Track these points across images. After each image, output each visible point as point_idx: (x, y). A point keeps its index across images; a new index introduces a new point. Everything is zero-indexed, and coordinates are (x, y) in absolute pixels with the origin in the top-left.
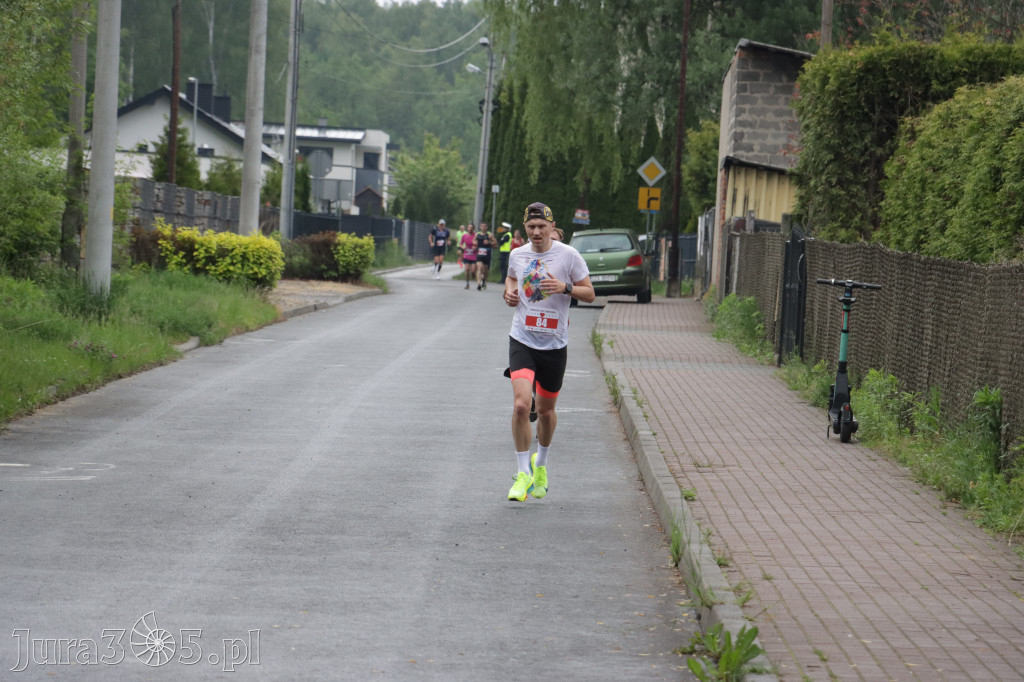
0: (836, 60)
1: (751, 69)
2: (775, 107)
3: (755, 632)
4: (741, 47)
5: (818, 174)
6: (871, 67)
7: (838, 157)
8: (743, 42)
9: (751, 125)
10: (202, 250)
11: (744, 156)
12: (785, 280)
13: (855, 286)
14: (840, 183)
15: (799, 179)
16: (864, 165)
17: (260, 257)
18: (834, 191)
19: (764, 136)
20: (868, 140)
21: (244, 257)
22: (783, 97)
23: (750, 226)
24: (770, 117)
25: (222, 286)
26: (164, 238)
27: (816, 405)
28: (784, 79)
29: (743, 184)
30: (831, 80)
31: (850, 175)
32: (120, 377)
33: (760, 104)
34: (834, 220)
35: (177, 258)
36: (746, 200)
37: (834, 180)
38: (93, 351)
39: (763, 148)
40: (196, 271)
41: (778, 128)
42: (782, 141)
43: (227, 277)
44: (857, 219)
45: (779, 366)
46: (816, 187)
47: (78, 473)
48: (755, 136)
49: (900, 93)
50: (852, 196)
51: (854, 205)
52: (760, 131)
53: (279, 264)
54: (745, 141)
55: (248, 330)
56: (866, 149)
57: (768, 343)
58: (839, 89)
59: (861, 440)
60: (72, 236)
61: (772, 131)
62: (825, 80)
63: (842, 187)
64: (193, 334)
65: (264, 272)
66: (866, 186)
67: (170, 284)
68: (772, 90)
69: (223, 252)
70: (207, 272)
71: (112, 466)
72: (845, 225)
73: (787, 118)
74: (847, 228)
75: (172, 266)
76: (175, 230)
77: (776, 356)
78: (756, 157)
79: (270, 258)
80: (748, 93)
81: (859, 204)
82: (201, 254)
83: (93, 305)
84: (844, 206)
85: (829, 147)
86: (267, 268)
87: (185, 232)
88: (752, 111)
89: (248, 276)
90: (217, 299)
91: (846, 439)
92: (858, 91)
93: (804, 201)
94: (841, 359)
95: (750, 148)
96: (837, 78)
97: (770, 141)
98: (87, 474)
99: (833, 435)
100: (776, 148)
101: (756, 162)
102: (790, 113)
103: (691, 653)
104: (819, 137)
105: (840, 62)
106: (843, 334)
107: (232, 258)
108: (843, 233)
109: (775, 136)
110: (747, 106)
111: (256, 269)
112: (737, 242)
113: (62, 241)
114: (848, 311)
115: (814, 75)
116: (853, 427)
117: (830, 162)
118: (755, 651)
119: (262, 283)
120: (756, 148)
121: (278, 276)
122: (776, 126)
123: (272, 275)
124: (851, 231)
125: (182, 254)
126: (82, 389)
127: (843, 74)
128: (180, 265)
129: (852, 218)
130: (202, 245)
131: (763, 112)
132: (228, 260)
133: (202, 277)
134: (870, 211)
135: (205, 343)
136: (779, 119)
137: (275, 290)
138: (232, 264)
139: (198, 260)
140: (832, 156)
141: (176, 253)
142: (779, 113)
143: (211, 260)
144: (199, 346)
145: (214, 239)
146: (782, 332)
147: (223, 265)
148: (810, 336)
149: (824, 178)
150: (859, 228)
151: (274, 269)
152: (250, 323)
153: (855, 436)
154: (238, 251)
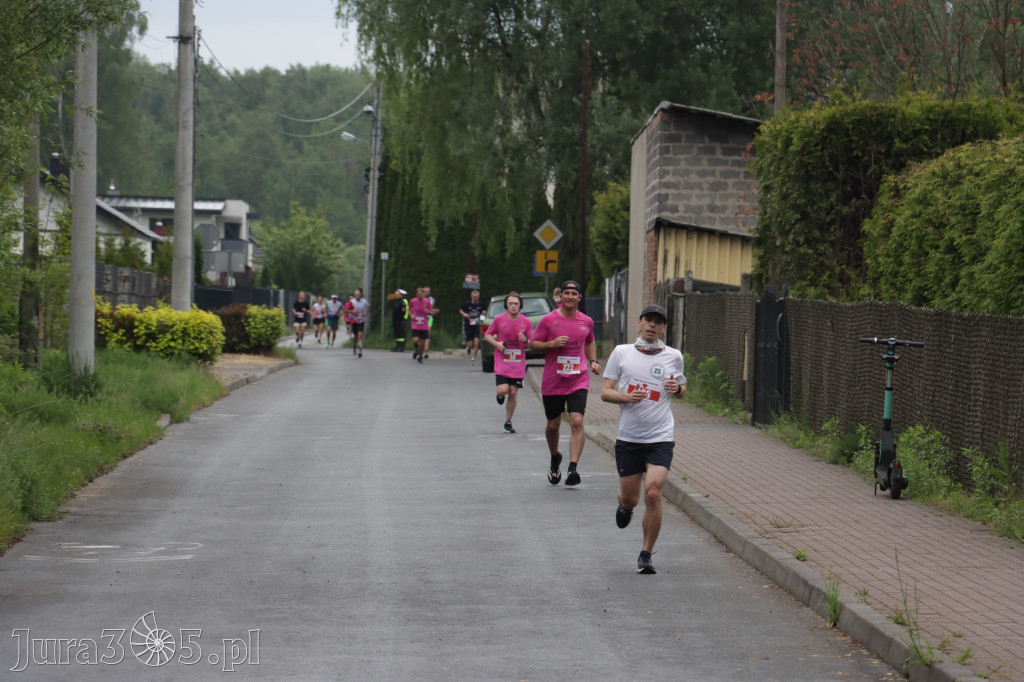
0: (797, 120)
1: (673, 131)
2: (698, 168)
4: (662, 110)
5: (784, 234)
6: (833, 126)
7: (805, 216)
8: (665, 104)
9: (675, 186)
10: (142, 327)
11: (667, 215)
12: (757, 338)
13: (897, 344)
14: (808, 242)
15: (759, 242)
16: (830, 224)
17: (201, 332)
18: (802, 250)
19: (689, 197)
20: (833, 198)
21: (185, 332)
22: (705, 159)
23: (688, 287)
24: (694, 178)
25: (166, 362)
26: (105, 317)
27: (835, 462)
28: (707, 140)
29: (672, 245)
30: (795, 141)
31: (817, 234)
32: (125, 457)
33: (683, 165)
34: (803, 278)
35: (116, 336)
36: (677, 260)
37: (801, 239)
38: (100, 431)
39: (688, 209)
40: (137, 349)
41: (702, 189)
42: (706, 201)
43: (168, 353)
44: (825, 277)
45: (753, 425)
46: (783, 246)
47: (174, 552)
48: (679, 197)
49: (863, 152)
50: (820, 255)
51: (822, 264)
52: (685, 192)
53: (220, 339)
54: (670, 202)
55: (204, 406)
56: (832, 207)
57: (739, 402)
58: (803, 149)
59: (911, 497)
60: (31, 317)
61: (696, 191)
62: (788, 142)
63: (810, 247)
64: (164, 412)
65: (205, 347)
66: (832, 244)
68: (695, 151)
69: (163, 328)
70: (148, 349)
71: (200, 545)
72: (813, 283)
73: (710, 179)
74: (816, 286)
75: (112, 344)
76: (114, 309)
77: (750, 415)
78: (682, 218)
79: (211, 333)
80: (671, 155)
81: (827, 262)
82: (141, 330)
84: (813, 264)
85: (795, 207)
86: (208, 342)
87: (126, 309)
88: (675, 173)
89: (189, 352)
90: (176, 378)
91: (896, 496)
92: (822, 150)
93: (763, 262)
94: (886, 417)
95: (675, 209)
96: (801, 139)
97: (694, 202)
98: (183, 553)
99: (879, 492)
100: (700, 208)
101: (686, 223)
102: (713, 174)
104: (785, 197)
105: (803, 122)
106: (887, 393)
107: (173, 334)
108: (812, 291)
109: (699, 197)
110: (671, 168)
111: (197, 345)
112: (681, 304)
113: (20, 323)
114: (892, 369)
115: (776, 137)
116: (903, 484)
117: (797, 221)
119: (205, 357)
120: (681, 208)
121: (219, 350)
122: (699, 186)
123: (213, 349)
124: (820, 290)
125: (121, 331)
126: (102, 470)
127: (807, 134)
128: (120, 342)
129: (820, 276)
130: (142, 322)
131: (687, 173)
132: (169, 336)
133: (143, 356)
134: (838, 269)
135: (176, 420)
136: (702, 180)
137: (216, 365)
138: (173, 340)
139: (138, 338)
140: (799, 216)
141: (116, 331)
142: (702, 174)
143: (151, 336)
144: (171, 423)
145: (155, 314)
146: (755, 392)
147: (164, 341)
148: (799, 394)
149: (791, 237)
150: (827, 286)
151: (215, 343)
152: (205, 398)
153: (903, 492)
154: (179, 327)
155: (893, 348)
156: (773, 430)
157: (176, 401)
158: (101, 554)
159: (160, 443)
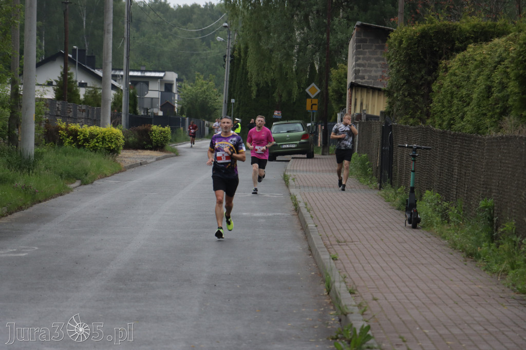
0: (406, 32)
1: (363, 37)
2: (375, 56)
3: (369, 328)
4: (357, 26)
5: (398, 90)
6: (424, 35)
7: (408, 82)
8: (358, 23)
9: (363, 66)
10: (81, 136)
11: (360, 82)
12: (382, 145)
13: (418, 148)
14: (409, 95)
16: (422, 85)
17: (112, 138)
18: (407, 99)
19: (370, 71)
20: (423, 72)
21: (103, 138)
22: (379, 51)
23: (364, 118)
24: (373, 62)
25: (92, 154)
26: (62, 129)
28: (380, 41)
29: (359, 97)
30: (404, 42)
31: (414, 91)
32: (40, 202)
33: (368, 55)
34: (407, 114)
35: (69, 140)
36: (362, 104)
37: (406, 94)
38: (26, 188)
39: (370, 77)
40: (79, 146)
42: (380, 73)
43: (95, 149)
44: (418, 113)
45: (380, 190)
46: (397, 97)
47: (19, 252)
48: (365, 71)
49: (439, 48)
50: (416, 102)
51: (417, 106)
52: (368, 69)
53: (122, 142)
54: (360, 74)
55: (106, 176)
56: (423, 77)
57: (374, 178)
58: (408, 46)
59: (423, 227)
60: (14, 129)
61: (374, 69)
62: (401, 42)
63: (411, 97)
64: (77, 179)
65: (114, 146)
66: (423, 96)
67: (65, 153)
68: (374, 48)
69: (93, 136)
70: (84, 147)
71: (36, 248)
72: (413, 116)
73: (381, 62)
74: (414, 118)
75: (66, 144)
76: (67, 125)
77: (379, 185)
78: (366, 82)
79: (117, 139)
80: (361, 50)
81: (419, 106)
83: (25, 165)
84: (412, 106)
85: (403, 77)
86: (116, 144)
87: (73, 126)
88: (364, 59)
89: (105, 148)
90: (90, 161)
91: (414, 227)
92: (418, 47)
93: (391, 104)
94: (411, 185)
95: (363, 78)
96: (407, 41)
97: (373, 74)
98: (23, 252)
99: (408, 224)
100: (376, 77)
101: (366, 85)
102: (383, 59)
103: (336, 339)
104: (398, 71)
105: (408, 33)
106: (412, 173)
107: (97, 139)
108: (411, 121)
109: (376, 71)
110: (361, 56)
111: (110, 145)
113: (9, 132)
114: (414, 161)
115: (395, 40)
116: (418, 221)
117: (404, 84)
118: (369, 337)
119: (113, 152)
120: (366, 77)
121: (121, 148)
122: (376, 66)
123: (118, 147)
124: (416, 120)
125: (71, 137)
126: (20, 209)
127: (410, 39)
128: (70, 143)
129: (416, 113)
130: (81, 133)
131: (369, 59)
132: (95, 140)
133: (82, 150)
134: (425, 109)
135: (84, 183)
136: (378, 62)
137: (120, 155)
138: (97, 142)
139: (80, 141)
140: (405, 81)
141: (68, 137)
142: (378, 60)
143: (86, 140)
144: (81, 185)
145: (88, 129)
146: (381, 172)
147: (93, 143)
148: (396, 174)
149: (401, 92)
150: (420, 118)
151: (119, 144)
152: (107, 173)
154: (100, 136)
155: (415, 150)
157: (86, 174)
159: (67, 195)
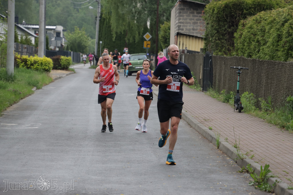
0: (216, 4)
1: (182, 7)
2: (190, 18)
4: (179, 1)
5: (212, 37)
6: (226, 6)
7: (218, 32)
9: (183, 23)
10: (29, 62)
11: (181, 31)
12: (204, 67)
14: (219, 39)
15: (205, 39)
16: (225, 34)
17: (46, 63)
18: (217, 42)
19: (187, 26)
20: (226, 27)
21: (42, 63)
22: (191, 15)
23: (186, 52)
24: (188, 21)
25: (36, 72)
26: (18, 58)
27: (224, 102)
28: (192, 10)
29: (182, 40)
31: (221, 37)
32: (22, 99)
33: (185, 17)
34: (217, 50)
36: (183, 44)
37: (217, 38)
38: (15, 92)
39: (186, 29)
40: (28, 68)
41: (190, 24)
42: (192, 27)
43: (37, 69)
44: (224, 49)
45: (203, 91)
46: (212, 40)
47: (33, 126)
48: (184, 26)
49: (235, 13)
50: (222, 43)
51: (223, 46)
53: (52, 65)
54: (181, 28)
55: (47, 84)
56: (226, 29)
57: (199, 85)
58: (218, 12)
59: (244, 112)
62: (214, 10)
64: (34, 86)
65: (47, 68)
66: (226, 40)
68: (188, 13)
69: (35, 62)
70: (31, 68)
71: (41, 124)
72: (220, 51)
73: (193, 21)
74: (221, 52)
75: (21, 66)
76: (21, 56)
77: (202, 89)
78: (184, 32)
79: (49, 64)
80: (182, 14)
81: (224, 45)
82: (29, 63)
83: (9, 78)
84: (220, 46)
85: (215, 29)
86: (48, 66)
87: (25, 57)
88: (183, 19)
89: (43, 69)
90: (39, 77)
91: (240, 112)
92: (223, 13)
93: (206, 45)
94: (237, 89)
95: (183, 30)
96: (217, 9)
97: (188, 27)
98: (35, 126)
99: (235, 110)
100: (190, 29)
101: (185, 34)
102: (194, 19)
104: (212, 26)
105: (218, 5)
106: (238, 82)
107: (38, 64)
108: (220, 53)
109: (190, 26)
110: (182, 18)
111: (45, 67)
112: (183, 57)
114: (239, 75)
115: (210, 9)
116: (242, 108)
117: (216, 33)
118: (269, 171)
119: (47, 71)
120: (184, 29)
123: (50, 68)
124: (222, 53)
125: (23, 63)
126: (15, 103)
127: (219, 8)
128: (23, 66)
129: (222, 49)
130: (29, 60)
131: (186, 19)
132: (37, 64)
133: (29, 70)
134: (227, 47)
135: (38, 88)
136: (191, 21)
137: (51, 73)
138: (38, 66)
139: (28, 65)
140: (216, 32)
141: (22, 63)
142: (191, 19)
143: (32, 65)
144: (37, 89)
145: (32, 58)
146: (203, 82)
147: (36, 66)
148: (215, 83)
149: (214, 38)
150: (224, 52)
151: (50, 67)
152: (47, 82)
153: (242, 111)
154: (40, 62)
155: (240, 70)
156: (208, 93)
157: (38, 83)
158: (12, 126)
159: (33, 95)
